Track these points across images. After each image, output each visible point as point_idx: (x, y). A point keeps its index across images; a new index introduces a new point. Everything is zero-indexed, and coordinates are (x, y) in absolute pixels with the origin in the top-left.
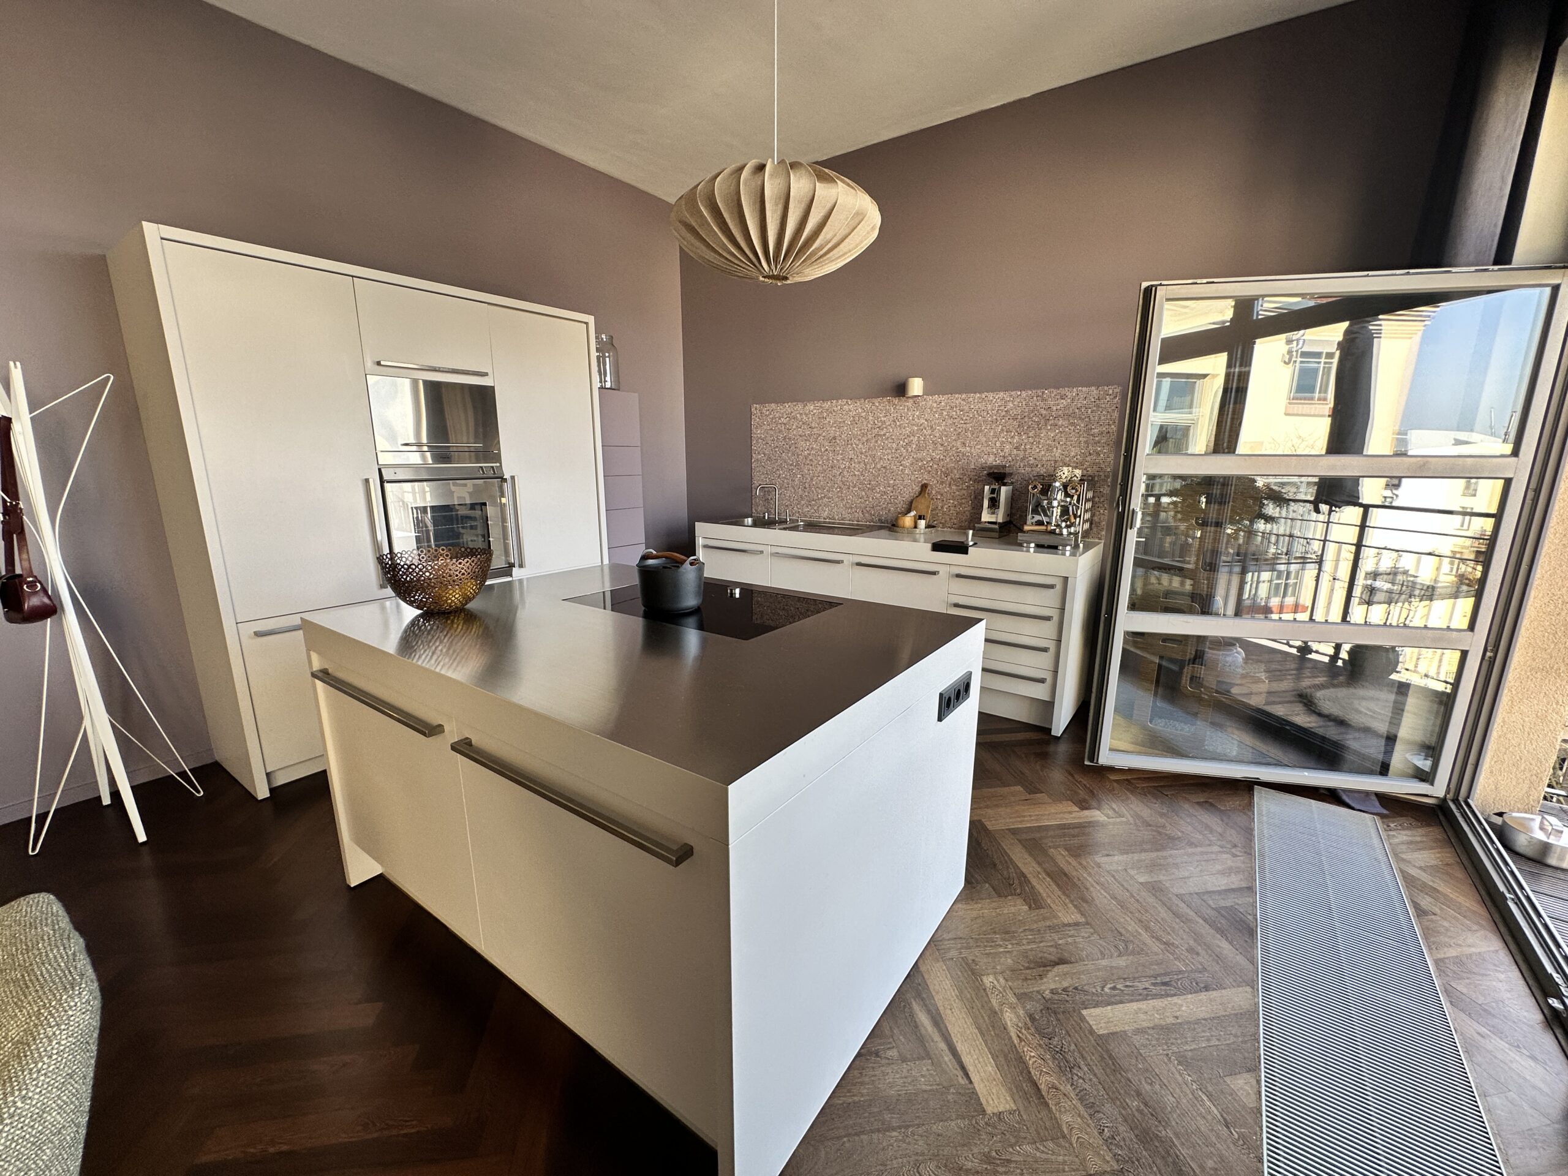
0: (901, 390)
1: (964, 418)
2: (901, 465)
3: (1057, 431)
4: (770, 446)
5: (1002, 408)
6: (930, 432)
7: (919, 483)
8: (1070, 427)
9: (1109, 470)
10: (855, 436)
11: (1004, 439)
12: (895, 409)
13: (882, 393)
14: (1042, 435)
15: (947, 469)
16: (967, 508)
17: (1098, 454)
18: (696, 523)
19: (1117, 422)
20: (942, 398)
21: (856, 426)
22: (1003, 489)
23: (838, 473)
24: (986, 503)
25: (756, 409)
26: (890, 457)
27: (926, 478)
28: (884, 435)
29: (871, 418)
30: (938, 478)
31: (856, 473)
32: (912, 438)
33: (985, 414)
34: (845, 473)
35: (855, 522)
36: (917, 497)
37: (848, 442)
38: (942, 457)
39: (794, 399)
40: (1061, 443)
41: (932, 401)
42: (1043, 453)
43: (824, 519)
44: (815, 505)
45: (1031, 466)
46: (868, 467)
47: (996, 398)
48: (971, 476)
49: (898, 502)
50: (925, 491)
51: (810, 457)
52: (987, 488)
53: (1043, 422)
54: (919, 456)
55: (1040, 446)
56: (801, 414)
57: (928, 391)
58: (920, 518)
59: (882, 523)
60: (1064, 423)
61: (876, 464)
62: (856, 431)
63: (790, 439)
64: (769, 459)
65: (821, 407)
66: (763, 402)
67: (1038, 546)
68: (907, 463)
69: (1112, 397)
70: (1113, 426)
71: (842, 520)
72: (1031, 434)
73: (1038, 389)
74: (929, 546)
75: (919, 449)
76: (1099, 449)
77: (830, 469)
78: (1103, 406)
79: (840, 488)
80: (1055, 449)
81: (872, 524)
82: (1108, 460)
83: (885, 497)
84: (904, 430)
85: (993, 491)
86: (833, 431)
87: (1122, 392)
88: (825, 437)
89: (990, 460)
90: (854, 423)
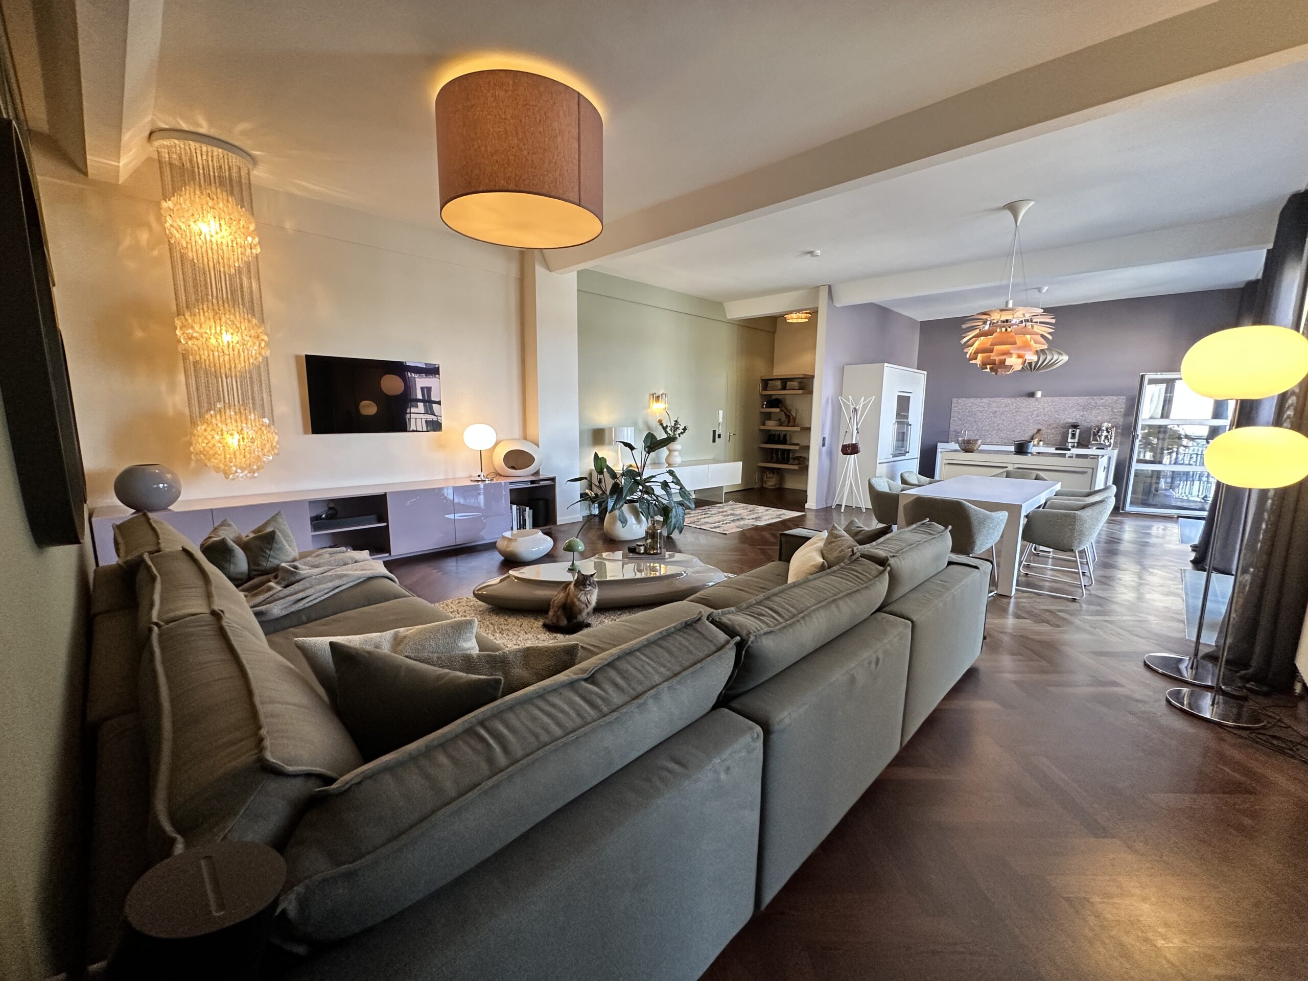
0: (1032, 395)
1: (1059, 406)
2: (1029, 422)
3: (1099, 411)
4: (961, 414)
5: (1076, 402)
6: (1042, 410)
8: (1105, 410)
10: (1006, 411)
11: (1076, 413)
12: (1026, 402)
13: (1021, 396)
14: (1092, 412)
15: (1050, 424)
16: (1059, 438)
20: (1048, 399)
22: (1078, 431)
24: (1070, 436)
25: (955, 400)
26: (1023, 419)
27: (1040, 427)
28: (1021, 411)
29: (1015, 405)
30: (1046, 427)
31: (1006, 425)
32: (1034, 412)
33: (1068, 404)
34: (1000, 425)
36: (1036, 434)
37: (1002, 414)
38: (1048, 419)
39: (976, 397)
40: (1101, 415)
41: (1045, 399)
44: (983, 438)
45: (1088, 423)
46: (1012, 423)
47: (1073, 400)
48: (1059, 426)
49: (1026, 436)
50: (1040, 432)
51: (982, 419)
52: (1070, 430)
53: (1093, 407)
54: (1037, 419)
55: (1092, 416)
56: (979, 403)
57: (1042, 396)
58: (1040, 441)
60: (1102, 408)
61: (1016, 422)
62: (1007, 409)
63: (972, 412)
64: (960, 420)
65: (989, 400)
66: (959, 397)
67: (1097, 448)
68: (1031, 421)
69: (1122, 400)
70: (1122, 410)
72: (1088, 412)
73: (1092, 396)
75: (1037, 416)
77: (993, 424)
78: (1118, 402)
82: (1120, 420)
84: (1030, 409)
85: (1074, 431)
86: (995, 409)
87: (1126, 398)
88: (991, 412)
89: (1070, 421)
90: (1006, 406)
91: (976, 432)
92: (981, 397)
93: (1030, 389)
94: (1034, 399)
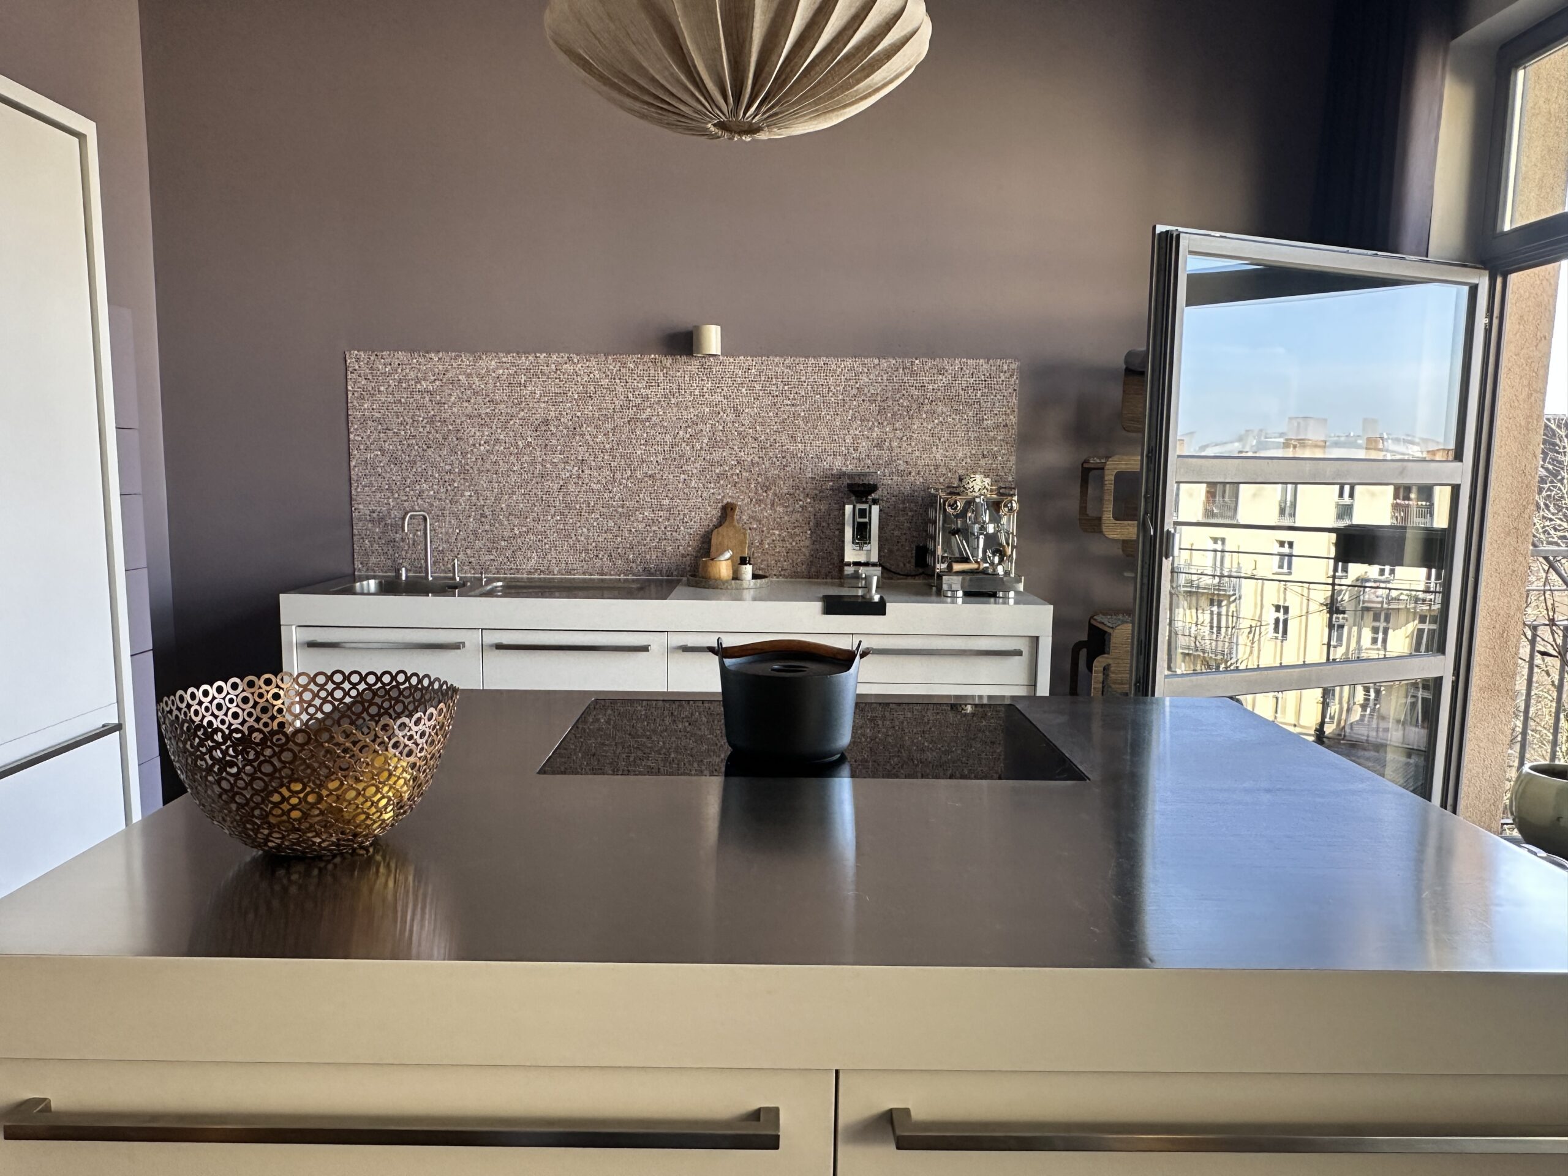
0: (685, 343)
1: (792, 396)
2: (683, 472)
3: (936, 421)
4: (397, 434)
5: (852, 383)
6: (732, 417)
7: (717, 501)
8: (954, 416)
9: (1010, 479)
10: (589, 421)
11: (857, 432)
12: (666, 375)
13: (640, 347)
14: (915, 427)
15: (767, 479)
17: (995, 457)
18: (282, 597)
19: (1016, 410)
20: (750, 361)
21: (591, 402)
22: (875, 509)
23: (556, 487)
24: (848, 533)
25: (358, 360)
26: (660, 458)
27: (729, 494)
28: (648, 419)
29: (620, 389)
30: (752, 495)
31: (594, 486)
32: (700, 426)
33: (825, 391)
34: (571, 487)
35: (596, 577)
36: (716, 527)
37: (573, 432)
38: (756, 459)
40: (943, 439)
41: (736, 365)
42: (917, 453)
43: (530, 573)
44: (507, 548)
45: (901, 474)
46: (618, 475)
47: (841, 368)
48: (807, 491)
49: (679, 537)
50: (732, 517)
51: (494, 458)
52: (849, 508)
53: (915, 406)
54: (716, 456)
55: (913, 444)
56: (469, 376)
57: (726, 349)
58: (743, 561)
59: (651, 574)
60: (945, 410)
61: (633, 471)
62: (589, 409)
63: (444, 422)
64: (395, 461)
65: (513, 364)
66: (375, 345)
67: (967, 594)
69: (1007, 375)
70: (1012, 417)
71: (570, 573)
72: (897, 425)
73: (904, 357)
74: (818, 606)
75: (714, 445)
76: (995, 449)
77: (539, 479)
78: (997, 387)
79: (562, 514)
80: (935, 448)
81: (630, 577)
82: (1010, 464)
83: (654, 528)
84: (684, 413)
85: (863, 513)
86: (541, 410)
87: (1020, 369)
88: (525, 421)
89: (838, 464)
90: (586, 396)
91: (472, 523)
92: (476, 348)
93: (680, 318)
94: (693, 366)
